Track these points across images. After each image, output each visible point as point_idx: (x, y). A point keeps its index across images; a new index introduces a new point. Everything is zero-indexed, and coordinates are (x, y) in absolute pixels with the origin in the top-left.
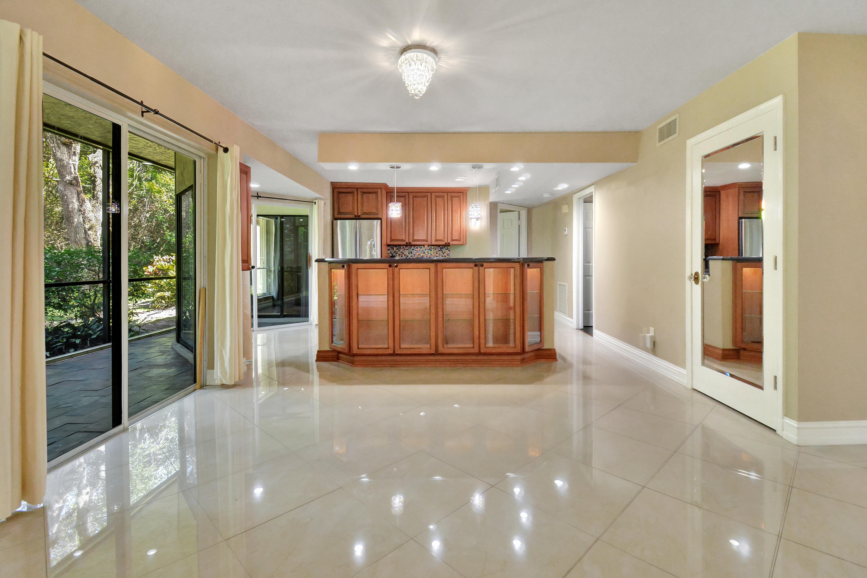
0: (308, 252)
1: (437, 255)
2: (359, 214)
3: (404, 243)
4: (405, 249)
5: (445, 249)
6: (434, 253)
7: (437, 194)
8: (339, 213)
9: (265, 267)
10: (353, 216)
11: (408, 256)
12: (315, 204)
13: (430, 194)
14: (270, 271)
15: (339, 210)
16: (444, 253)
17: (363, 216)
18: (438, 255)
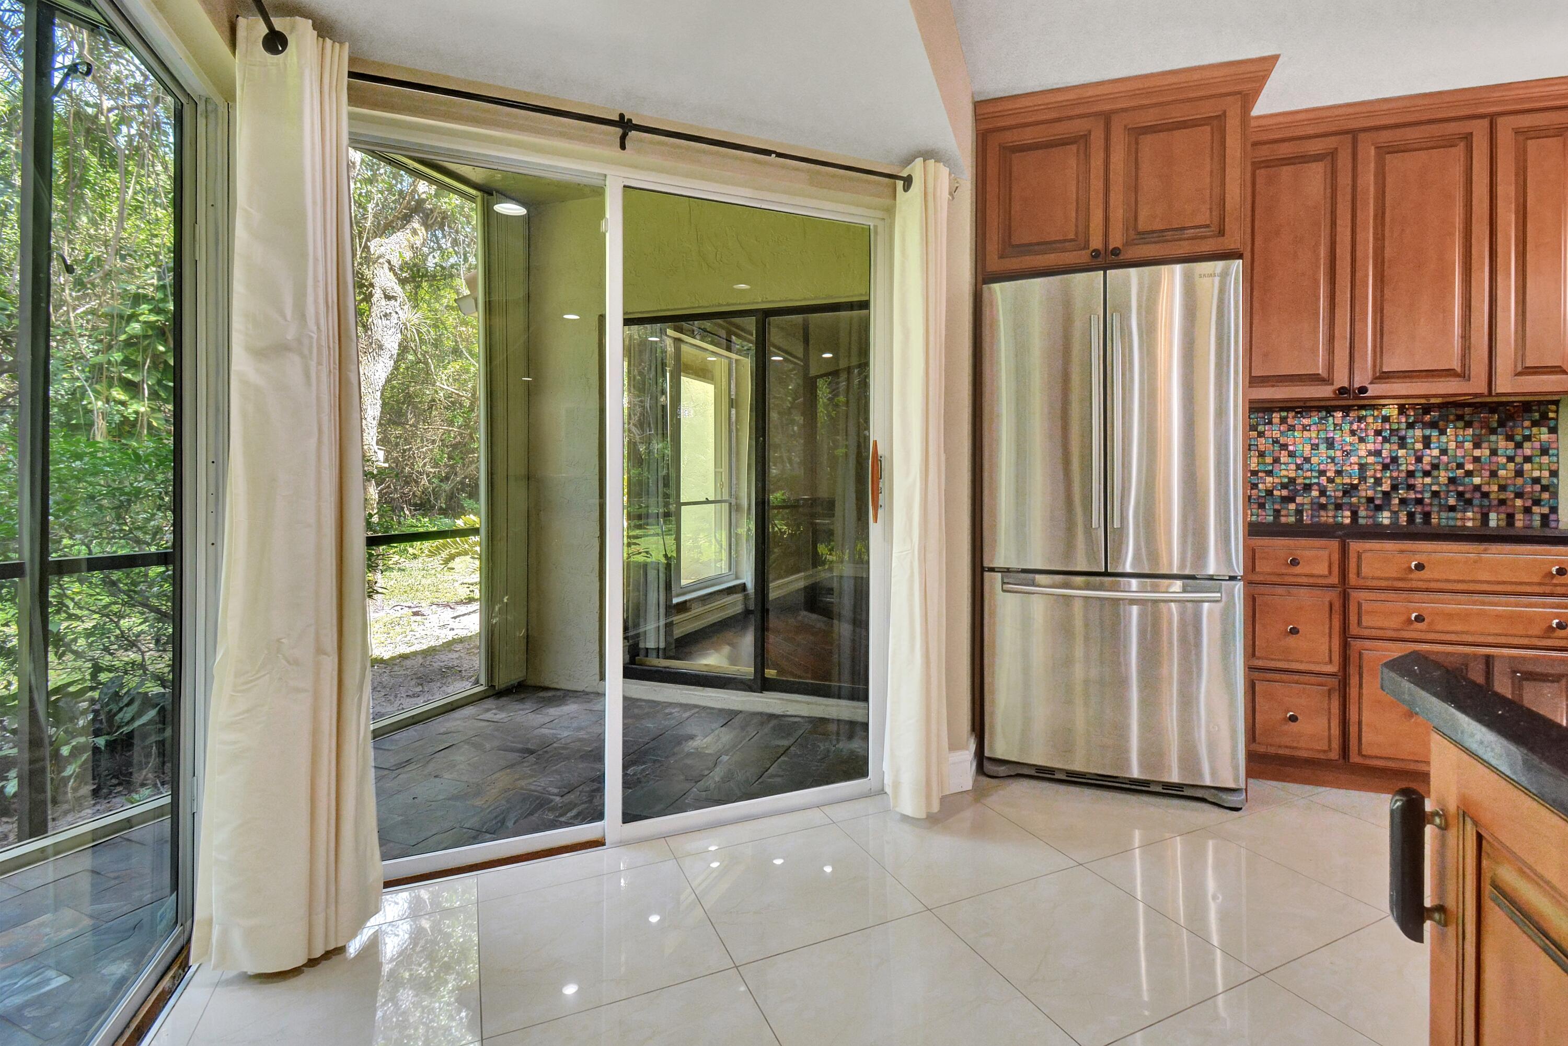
0: (867, 438)
1: (1477, 453)
2: (1116, 240)
3: (1325, 392)
4: (1292, 428)
5: (1527, 423)
6: (1460, 445)
7: (1525, 121)
8: (1009, 247)
9: (726, 497)
10: (1083, 257)
11: (1307, 460)
12: (907, 188)
13: (1485, 123)
14: (738, 508)
15: (1008, 230)
16: (1519, 445)
17: (1130, 254)
18: (1487, 452)
